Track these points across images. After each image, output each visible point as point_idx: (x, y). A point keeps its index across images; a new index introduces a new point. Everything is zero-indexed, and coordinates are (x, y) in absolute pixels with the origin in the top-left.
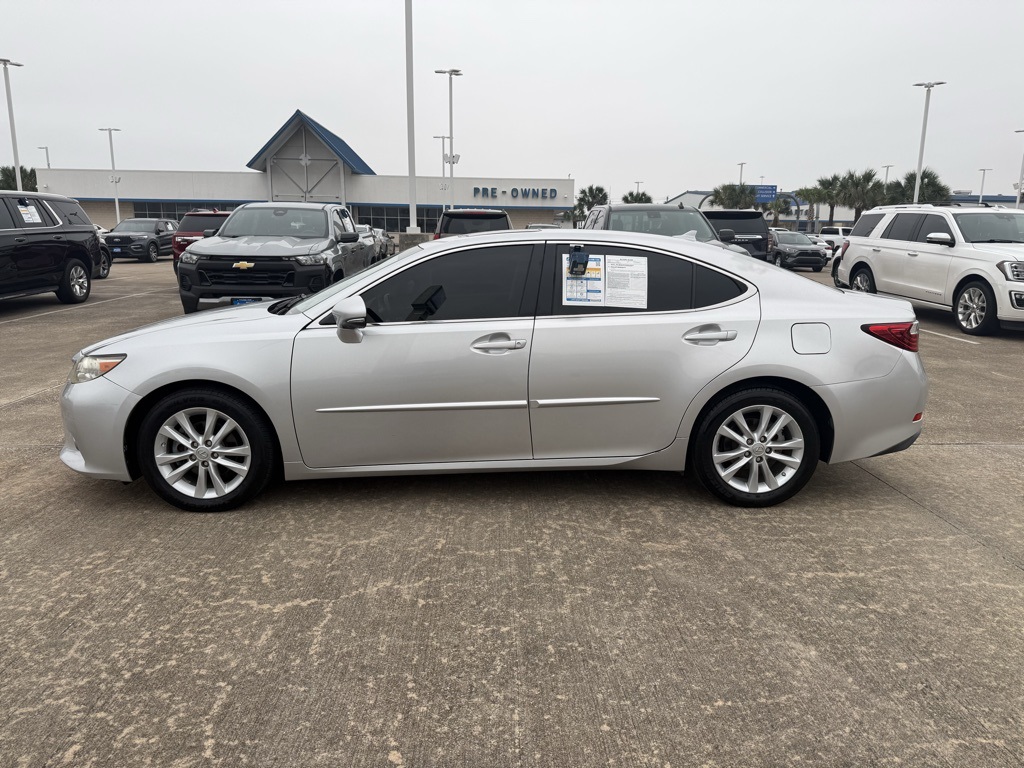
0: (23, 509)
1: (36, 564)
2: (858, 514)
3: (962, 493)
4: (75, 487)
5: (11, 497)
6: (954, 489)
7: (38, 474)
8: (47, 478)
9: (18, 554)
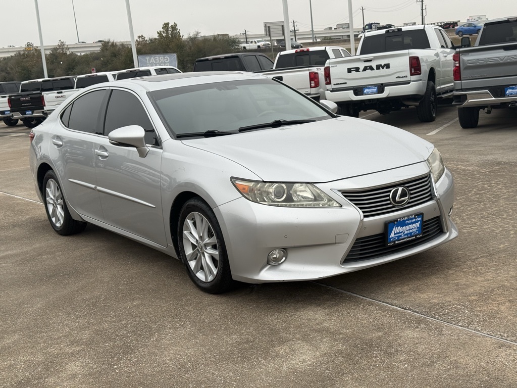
0: (491, 260)
1: (497, 233)
4: (448, 269)
5: (495, 271)
7: (468, 286)
8: (463, 281)
9: (502, 238)
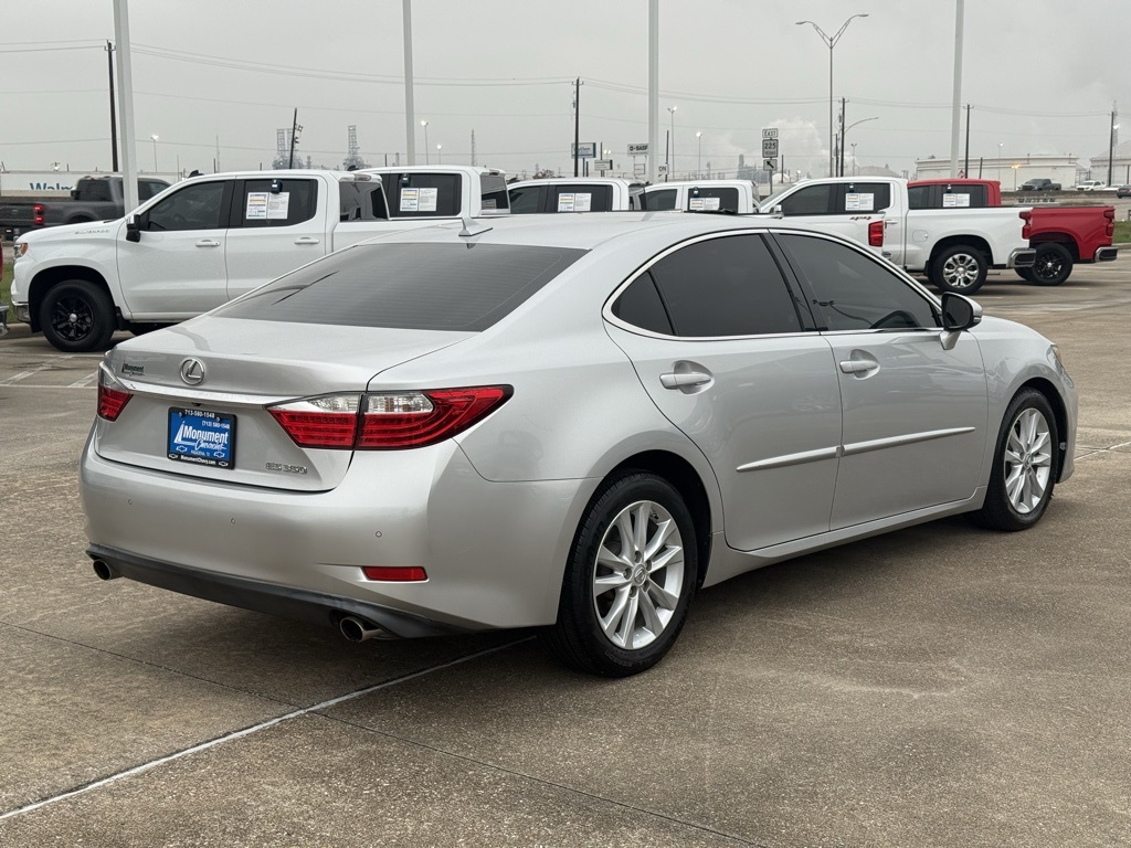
2: (156, 614)
3: (12, 678)
6: (24, 682)
